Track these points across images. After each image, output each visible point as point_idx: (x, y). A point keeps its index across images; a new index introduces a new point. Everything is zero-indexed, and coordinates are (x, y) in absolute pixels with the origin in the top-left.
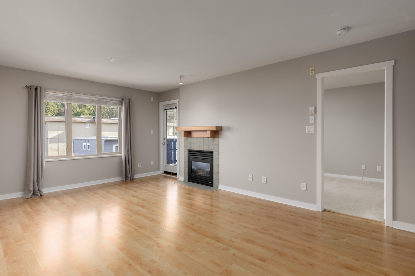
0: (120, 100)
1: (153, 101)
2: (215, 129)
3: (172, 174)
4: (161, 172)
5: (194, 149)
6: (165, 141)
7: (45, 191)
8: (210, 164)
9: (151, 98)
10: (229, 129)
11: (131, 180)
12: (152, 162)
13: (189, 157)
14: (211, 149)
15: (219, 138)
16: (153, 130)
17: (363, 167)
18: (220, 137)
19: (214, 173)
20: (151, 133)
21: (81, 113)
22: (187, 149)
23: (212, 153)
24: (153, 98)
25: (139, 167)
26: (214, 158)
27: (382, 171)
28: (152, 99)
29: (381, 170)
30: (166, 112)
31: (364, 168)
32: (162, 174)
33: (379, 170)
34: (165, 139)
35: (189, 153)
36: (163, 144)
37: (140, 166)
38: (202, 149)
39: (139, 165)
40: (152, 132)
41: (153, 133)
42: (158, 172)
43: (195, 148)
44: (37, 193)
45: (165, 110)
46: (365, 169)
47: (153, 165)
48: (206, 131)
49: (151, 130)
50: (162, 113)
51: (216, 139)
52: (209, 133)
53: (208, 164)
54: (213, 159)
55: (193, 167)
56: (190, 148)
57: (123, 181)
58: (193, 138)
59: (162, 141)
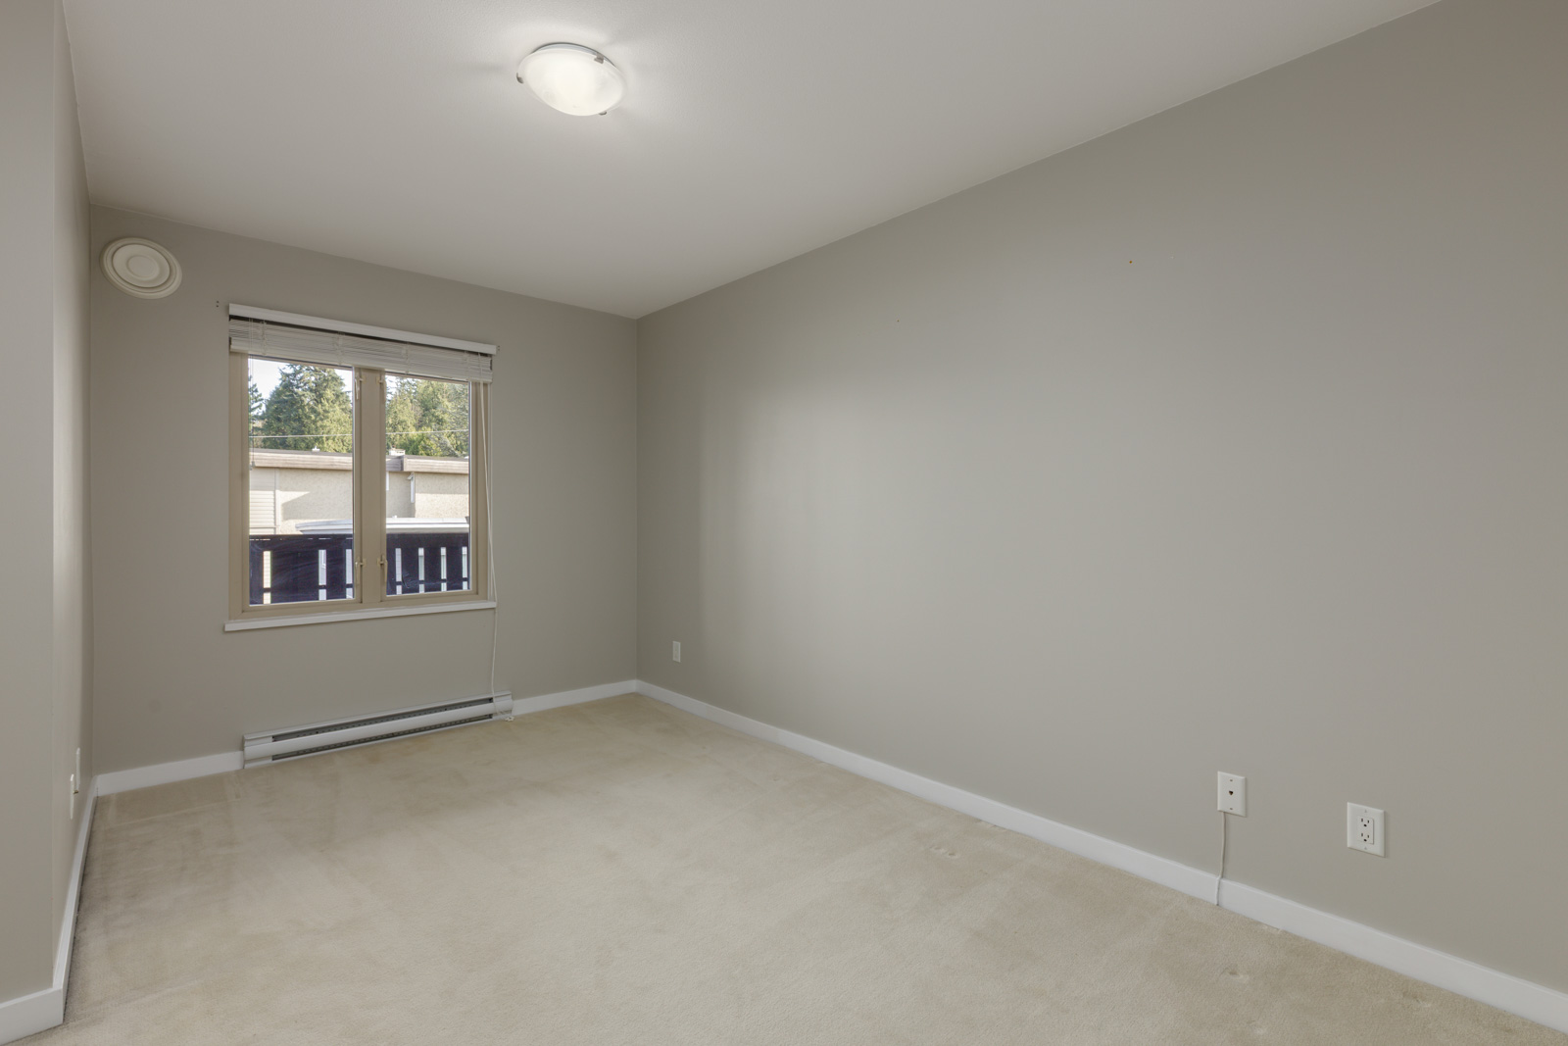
17: (1228, 789)
21: (420, 442)
27: (1386, 854)
29: (1376, 848)
31: (1236, 805)
33: (1362, 846)
46: (1238, 809)
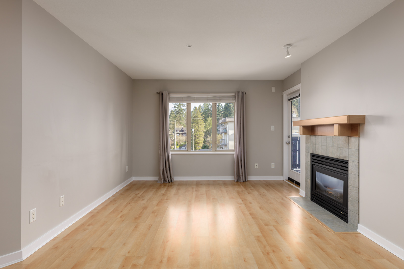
0: (233, 94)
1: (274, 91)
2: (346, 122)
3: (295, 182)
4: (284, 178)
5: (318, 154)
6: (290, 140)
7: (176, 179)
8: (343, 182)
9: (272, 87)
10: (380, 119)
11: (243, 181)
12: (272, 164)
13: (313, 165)
14: (345, 157)
15: (359, 137)
16: (274, 126)
18: (360, 135)
19: (349, 199)
20: (272, 130)
22: (310, 152)
23: (346, 162)
24: (274, 87)
25: (255, 168)
26: (349, 172)
28: (273, 89)
30: (290, 103)
32: (286, 180)
34: (289, 137)
35: (312, 159)
36: (287, 143)
37: (257, 168)
38: (330, 155)
39: (256, 166)
40: (273, 128)
41: (274, 130)
42: (282, 177)
43: (321, 152)
44: (166, 180)
45: (289, 100)
47: (274, 167)
48: (332, 125)
49: (272, 126)
50: (286, 104)
51: (354, 140)
52: (336, 127)
53: (340, 180)
54: (348, 174)
55: (318, 180)
56: (313, 151)
57: (234, 181)
58: (317, 136)
59: (286, 139)
